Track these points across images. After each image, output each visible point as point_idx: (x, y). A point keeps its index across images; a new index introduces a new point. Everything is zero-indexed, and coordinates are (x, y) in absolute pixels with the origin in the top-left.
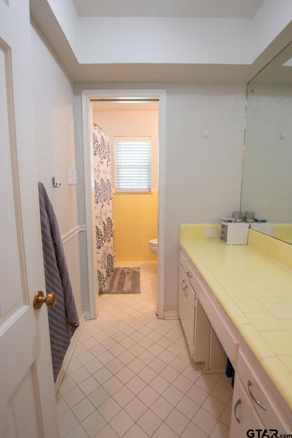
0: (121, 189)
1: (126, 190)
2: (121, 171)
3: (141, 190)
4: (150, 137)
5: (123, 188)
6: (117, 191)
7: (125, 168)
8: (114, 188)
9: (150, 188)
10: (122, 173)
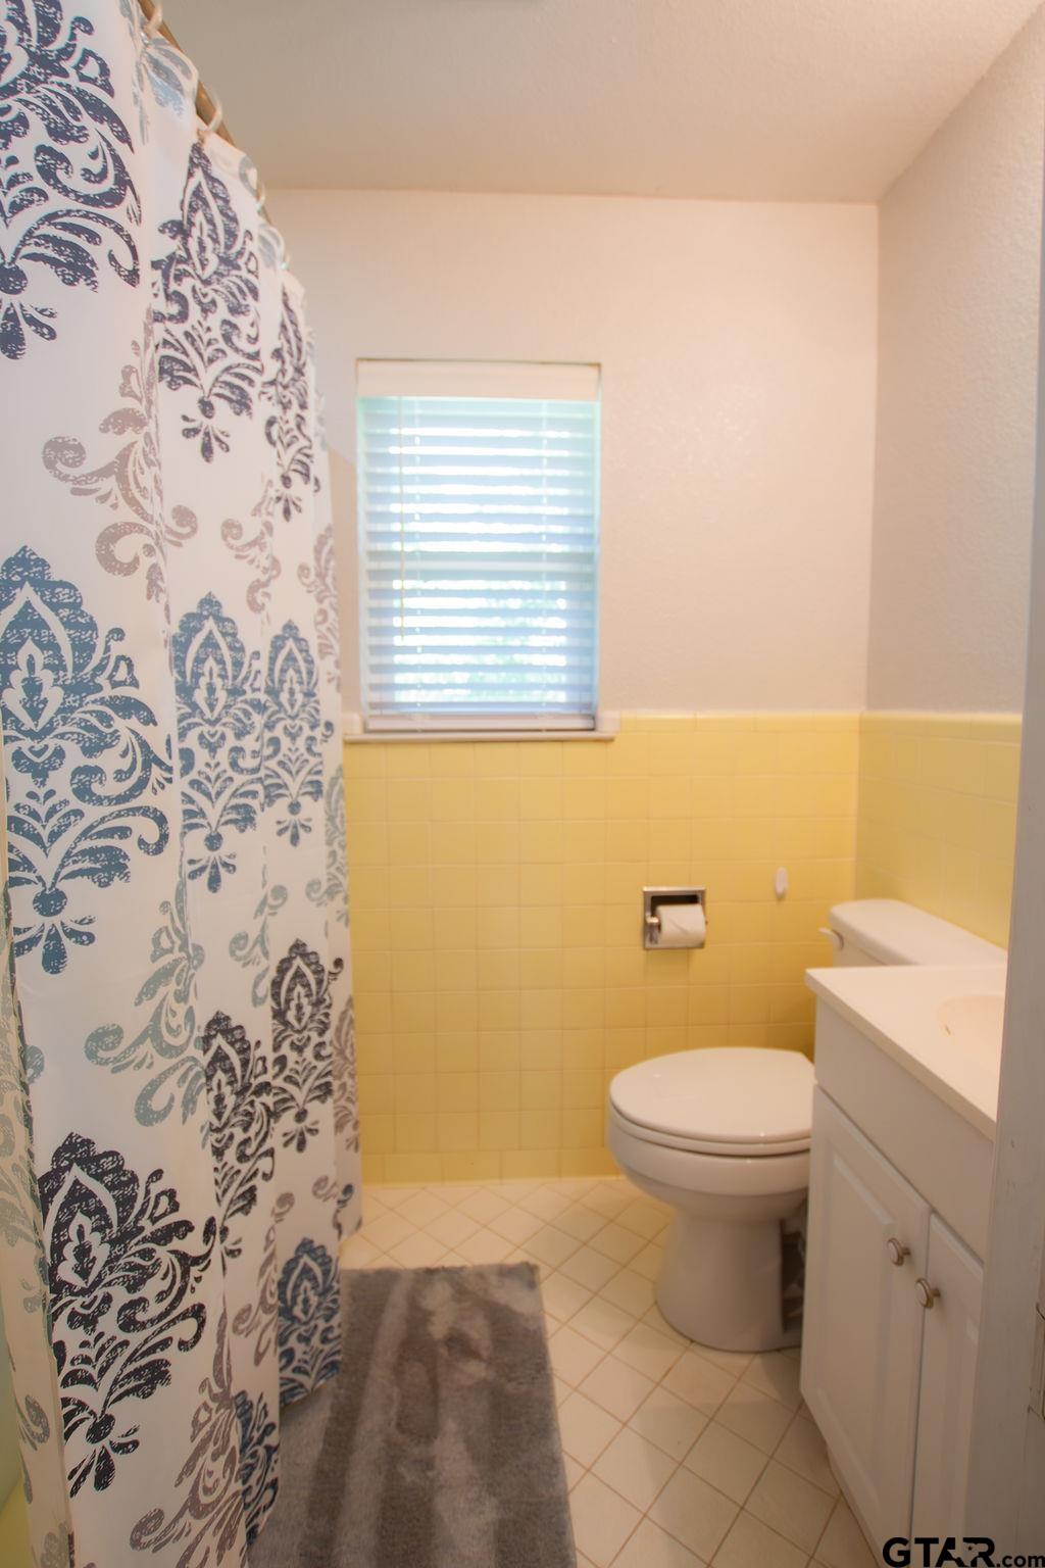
0: (404, 711)
1: (434, 716)
2: (402, 594)
3: (534, 716)
4: (593, 373)
5: (414, 705)
6: (372, 725)
7: (427, 575)
8: (351, 701)
9: (589, 706)
10: (409, 603)
